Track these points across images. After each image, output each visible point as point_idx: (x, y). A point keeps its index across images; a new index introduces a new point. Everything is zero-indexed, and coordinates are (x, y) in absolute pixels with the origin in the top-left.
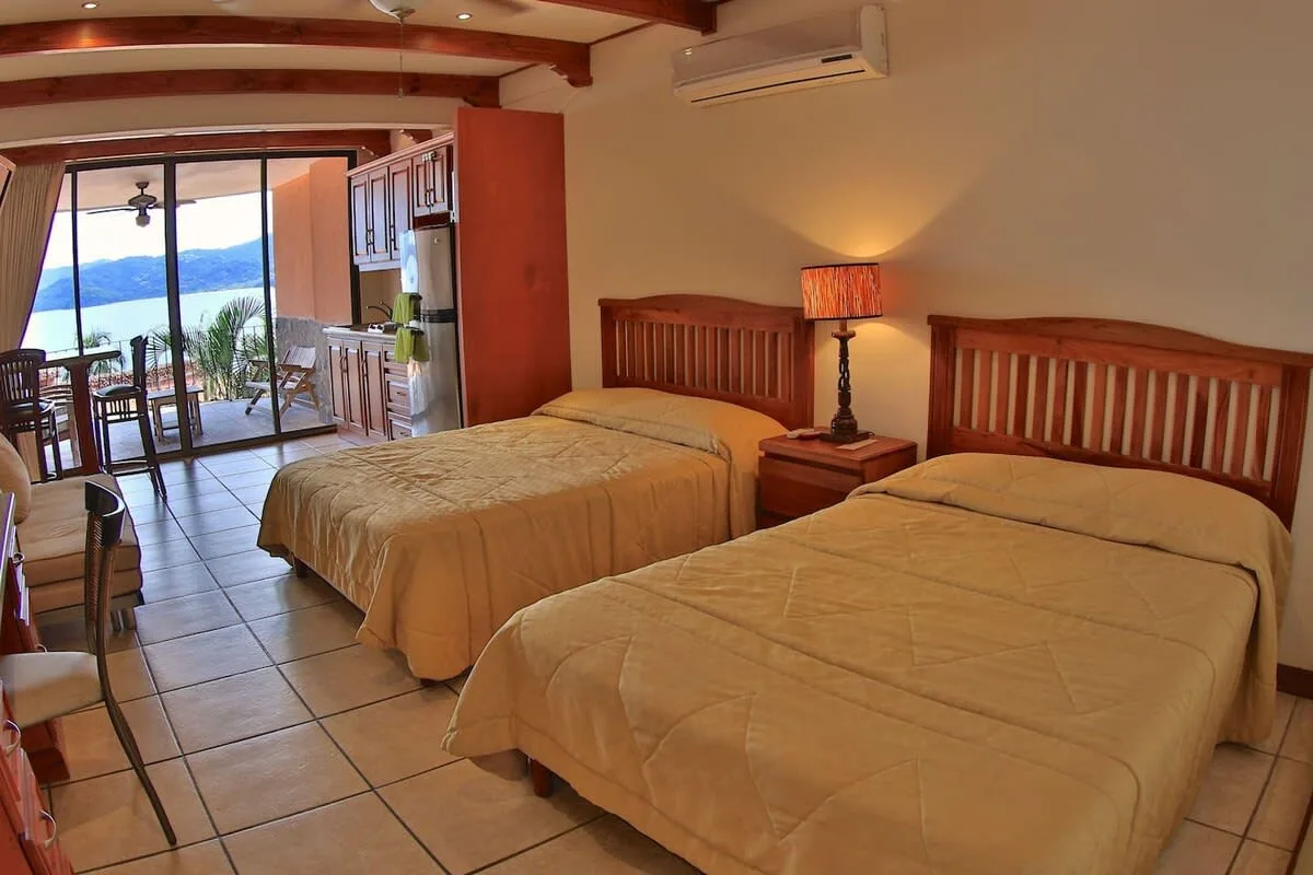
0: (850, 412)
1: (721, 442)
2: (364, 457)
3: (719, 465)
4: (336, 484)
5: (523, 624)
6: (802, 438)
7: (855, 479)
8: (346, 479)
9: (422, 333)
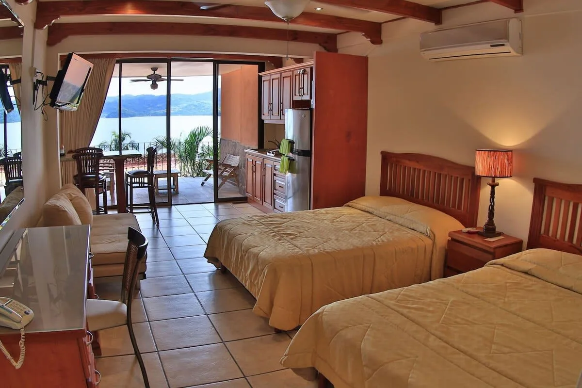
0: (493, 222)
1: (432, 231)
2: (261, 221)
3: (429, 242)
4: (246, 234)
5: (324, 313)
6: (469, 233)
7: (490, 256)
8: (251, 231)
9: (294, 160)
